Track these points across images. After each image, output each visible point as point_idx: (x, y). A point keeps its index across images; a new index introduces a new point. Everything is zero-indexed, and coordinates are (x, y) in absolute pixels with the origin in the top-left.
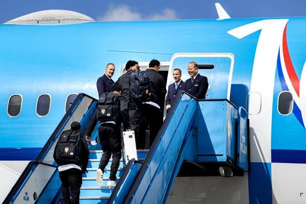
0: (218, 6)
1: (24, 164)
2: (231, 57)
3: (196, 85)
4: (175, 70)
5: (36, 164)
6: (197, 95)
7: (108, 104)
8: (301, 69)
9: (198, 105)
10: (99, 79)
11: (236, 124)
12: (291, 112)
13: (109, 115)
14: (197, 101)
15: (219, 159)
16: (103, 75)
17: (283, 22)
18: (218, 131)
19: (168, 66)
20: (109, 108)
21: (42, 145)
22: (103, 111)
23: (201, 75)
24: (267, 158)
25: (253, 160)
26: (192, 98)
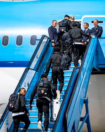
3: (97, 31)
4: (85, 23)
5: (29, 69)
6: (98, 35)
7: (45, 87)
9: (98, 40)
10: (49, 28)
13: (46, 94)
14: (98, 38)
16: (51, 26)
19: (81, 22)
20: (46, 90)
22: (43, 91)
23: (99, 26)
26: (96, 37)
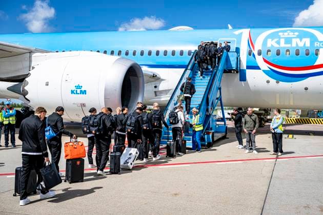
0: (229, 25)
1: (184, 69)
2: (236, 40)
8: (255, 40)
11: (237, 59)
12: (252, 55)
15: (234, 68)
17: (249, 29)
18: (233, 60)
21: (187, 64)
24: (245, 68)
25: (241, 68)
